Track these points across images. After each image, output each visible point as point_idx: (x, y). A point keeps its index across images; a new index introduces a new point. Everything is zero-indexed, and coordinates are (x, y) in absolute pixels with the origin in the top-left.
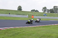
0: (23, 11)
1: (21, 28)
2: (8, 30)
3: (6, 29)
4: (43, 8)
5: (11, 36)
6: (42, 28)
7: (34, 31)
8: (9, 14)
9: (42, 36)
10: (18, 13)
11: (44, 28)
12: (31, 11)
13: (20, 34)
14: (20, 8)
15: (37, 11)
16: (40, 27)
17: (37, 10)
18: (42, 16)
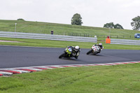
0: (85, 27)
1: (80, 69)
2: (48, 72)
3: (44, 71)
4: (134, 20)
5: (55, 87)
6: (130, 70)
7: (112, 76)
8: (52, 33)
9: (131, 89)
10: (74, 32)
11: (135, 70)
12: (105, 26)
13: (77, 82)
14: (77, 20)
15: (118, 27)
16: (126, 66)
17: (118, 25)
18: (130, 38)
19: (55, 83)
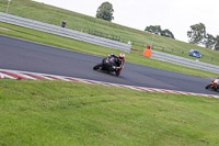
0: (115, 26)
1: (96, 88)
2: (45, 84)
3: (39, 81)
4: (193, 27)
5: (52, 109)
6: (172, 103)
7: (143, 108)
8: (64, 25)
9: (167, 133)
10: (98, 29)
11: (180, 104)
12: (148, 29)
14: (106, 13)
15: (167, 34)
16: (167, 96)
17: (167, 31)
18: (182, 54)
19: (52, 103)
